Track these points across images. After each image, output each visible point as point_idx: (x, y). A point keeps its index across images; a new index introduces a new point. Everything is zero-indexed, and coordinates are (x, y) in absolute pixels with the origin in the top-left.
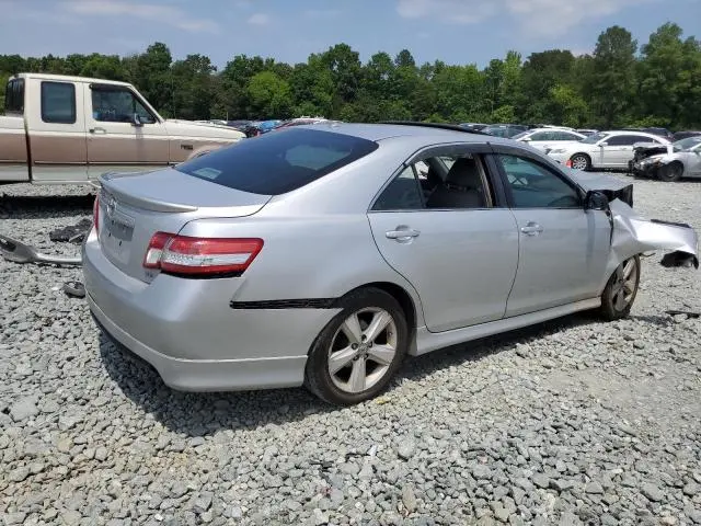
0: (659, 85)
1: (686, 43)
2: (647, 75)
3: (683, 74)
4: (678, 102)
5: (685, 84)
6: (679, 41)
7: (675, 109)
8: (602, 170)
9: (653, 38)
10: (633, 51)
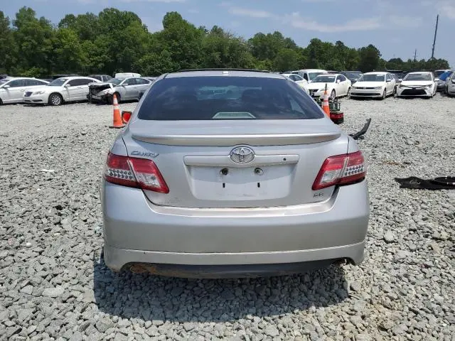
0: (34, 47)
1: (41, 21)
2: (23, 41)
3: (46, 41)
4: (48, 59)
5: (49, 47)
6: (37, 20)
7: (49, 63)
8: (73, 102)
9: (17, 15)
10: (8, 24)
